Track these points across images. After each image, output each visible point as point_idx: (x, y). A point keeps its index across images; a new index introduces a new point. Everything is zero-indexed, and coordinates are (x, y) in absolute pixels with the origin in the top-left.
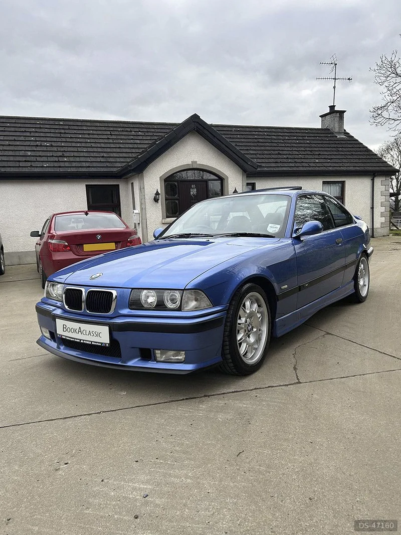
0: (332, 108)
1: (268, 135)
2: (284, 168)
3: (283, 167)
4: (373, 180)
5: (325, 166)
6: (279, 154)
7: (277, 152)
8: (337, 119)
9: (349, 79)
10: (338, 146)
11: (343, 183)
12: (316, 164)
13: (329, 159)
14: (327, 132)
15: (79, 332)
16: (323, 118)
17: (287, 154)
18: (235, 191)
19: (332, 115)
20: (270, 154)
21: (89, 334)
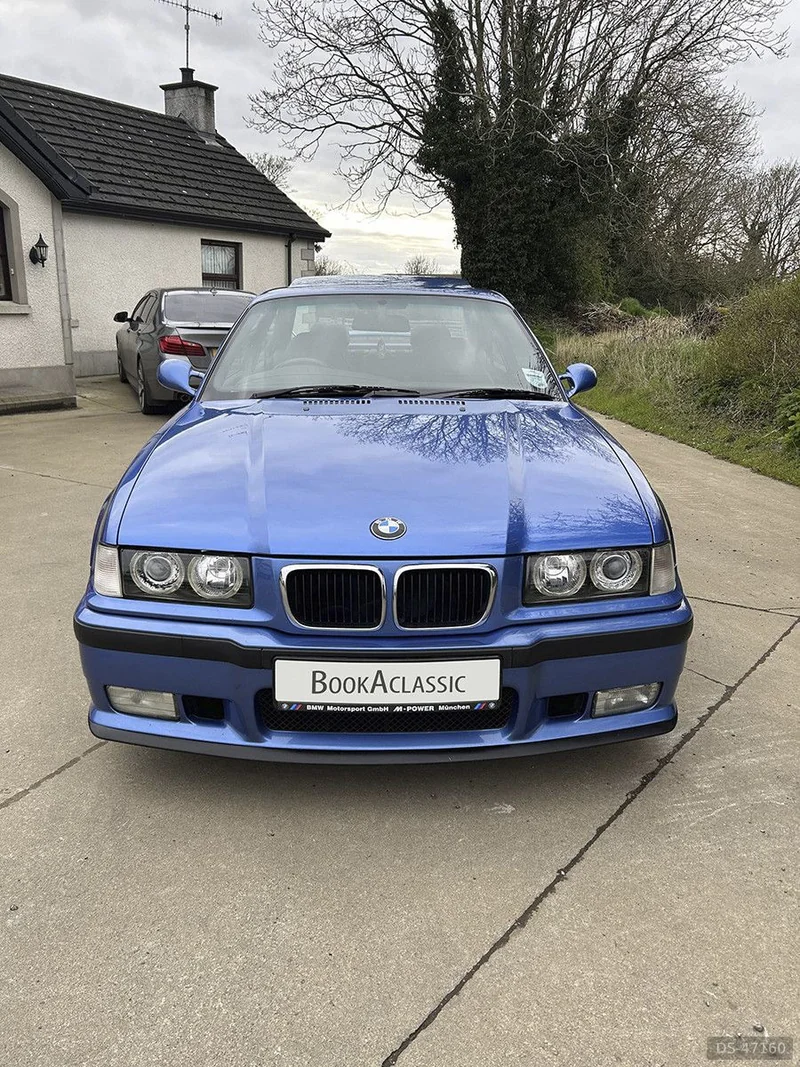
0: (187, 73)
1: (58, 109)
2: (123, 198)
3: (120, 195)
4: (289, 247)
5: (202, 207)
6: (99, 161)
7: (93, 156)
8: (201, 102)
9: (216, 17)
10: (215, 164)
11: (237, 247)
12: (184, 198)
13: (206, 191)
14: (182, 127)
15: (375, 685)
16: (170, 93)
17: (118, 165)
18: (41, 244)
19: (189, 89)
20: (80, 158)
21: (415, 686)
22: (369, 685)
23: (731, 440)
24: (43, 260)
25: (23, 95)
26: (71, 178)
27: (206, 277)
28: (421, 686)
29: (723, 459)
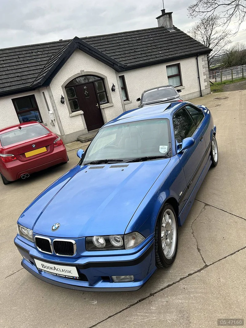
0: (163, 11)
1: (125, 39)
3: (140, 61)
4: (197, 59)
5: (166, 56)
6: (135, 52)
8: (168, 19)
10: (172, 38)
11: (178, 66)
12: (160, 54)
13: (168, 49)
14: (162, 29)
15: (54, 269)
16: (159, 19)
17: (140, 51)
18: (113, 86)
19: (164, 16)
20: (129, 53)
24: (114, 90)
25: (116, 38)
26: (119, 65)
27: (169, 77)
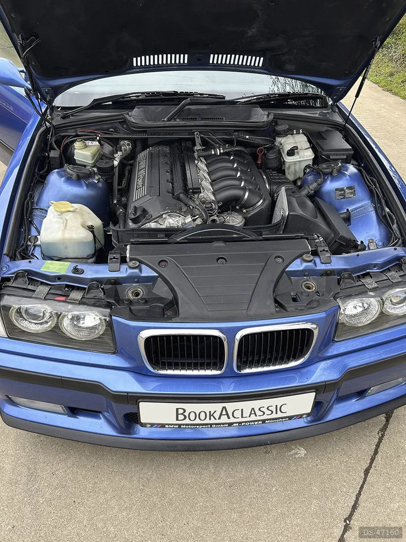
15: (221, 415)
21: (251, 414)
22: (217, 415)
23: (391, 75)
28: (255, 413)
29: (388, 91)
